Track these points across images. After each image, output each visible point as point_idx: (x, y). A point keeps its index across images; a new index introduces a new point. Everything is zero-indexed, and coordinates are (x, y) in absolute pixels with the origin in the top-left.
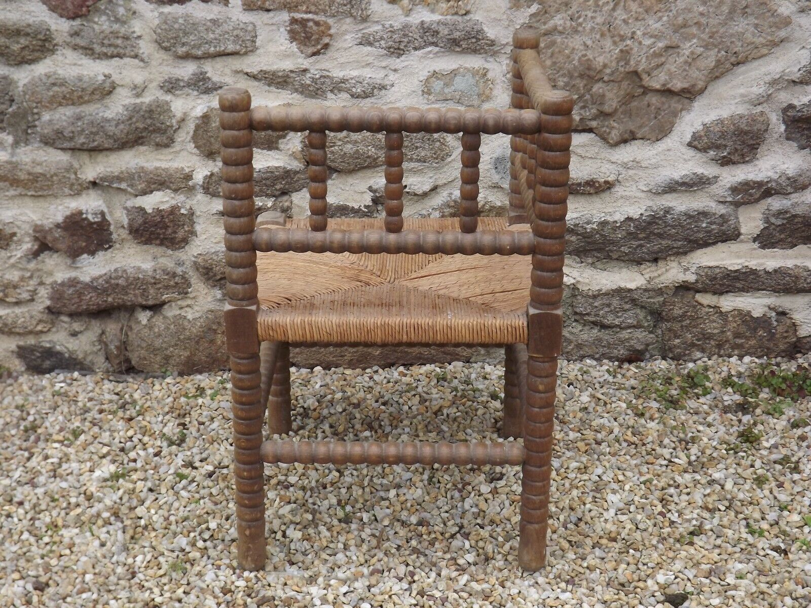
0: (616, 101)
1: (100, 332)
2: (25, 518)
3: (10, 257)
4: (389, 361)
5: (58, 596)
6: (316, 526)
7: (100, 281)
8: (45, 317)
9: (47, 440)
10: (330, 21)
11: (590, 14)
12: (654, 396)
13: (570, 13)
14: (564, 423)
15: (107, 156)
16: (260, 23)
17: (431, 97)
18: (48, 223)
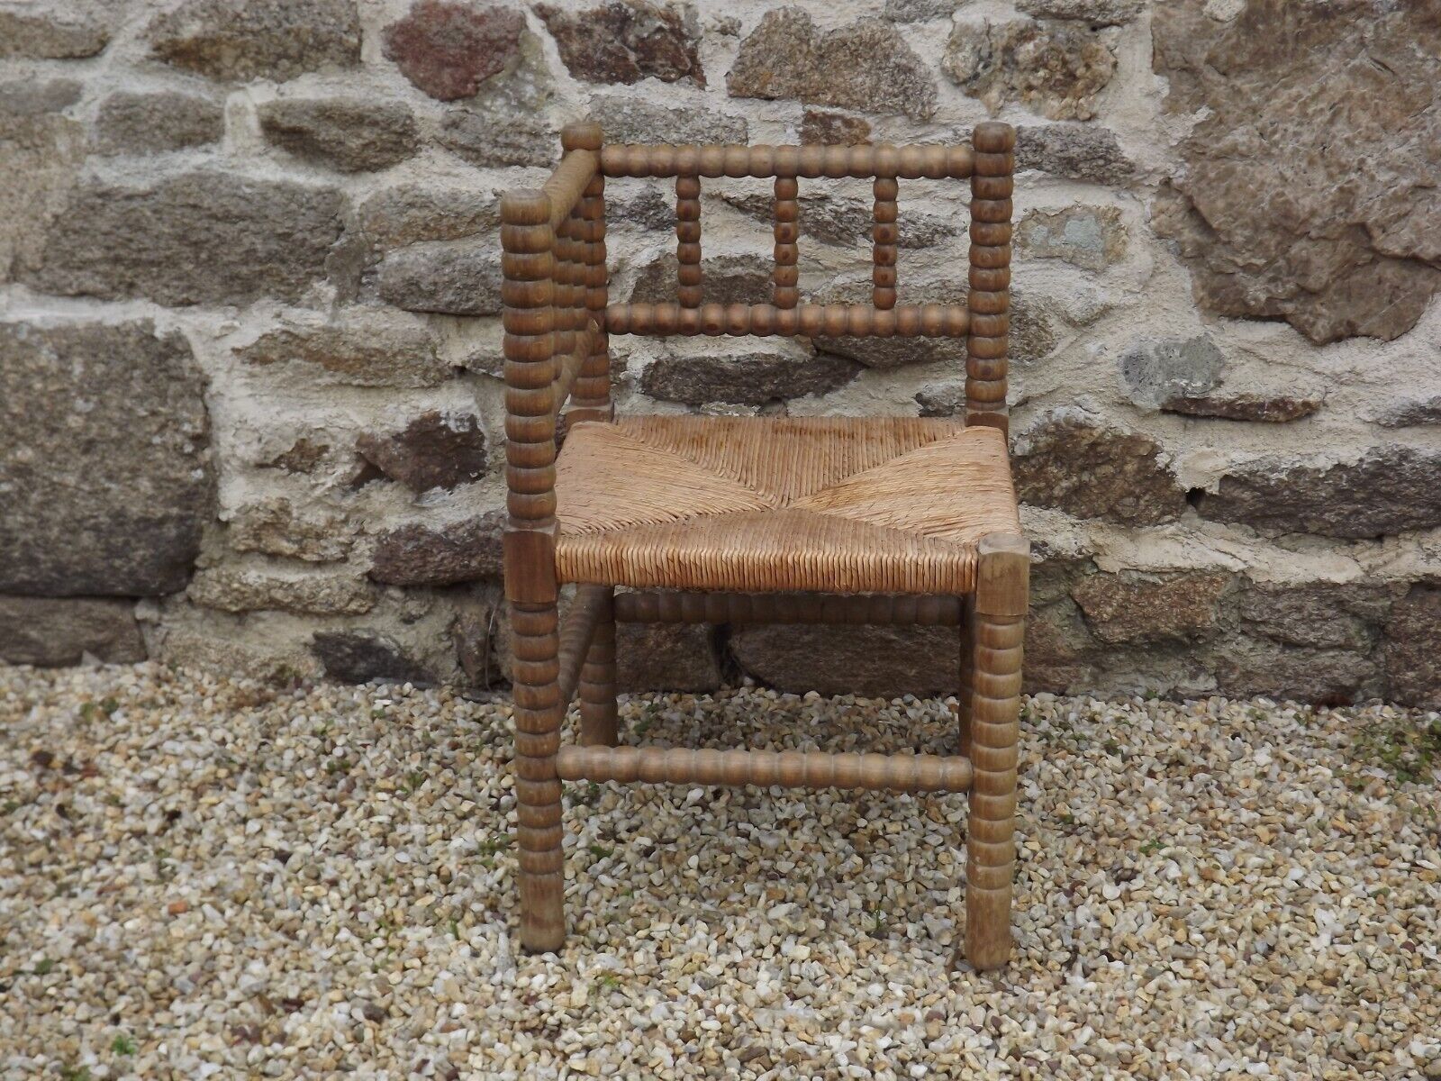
0: (1327, 270)
1: (452, 617)
2: (342, 906)
3: (314, 487)
4: (932, 687)
5: (408, 1033)
6: (832, 940)
7: (460, 532)
8: (363, 589)
9: (367, 788)
10: (870, 120)
11: (1292, 128)
12: (1377, 759)
13: (1259, 124)
14: (1232, 795)
15: (486, 326)
16: (754, 118)
17: (1027, 252)
18: (381, 433)
